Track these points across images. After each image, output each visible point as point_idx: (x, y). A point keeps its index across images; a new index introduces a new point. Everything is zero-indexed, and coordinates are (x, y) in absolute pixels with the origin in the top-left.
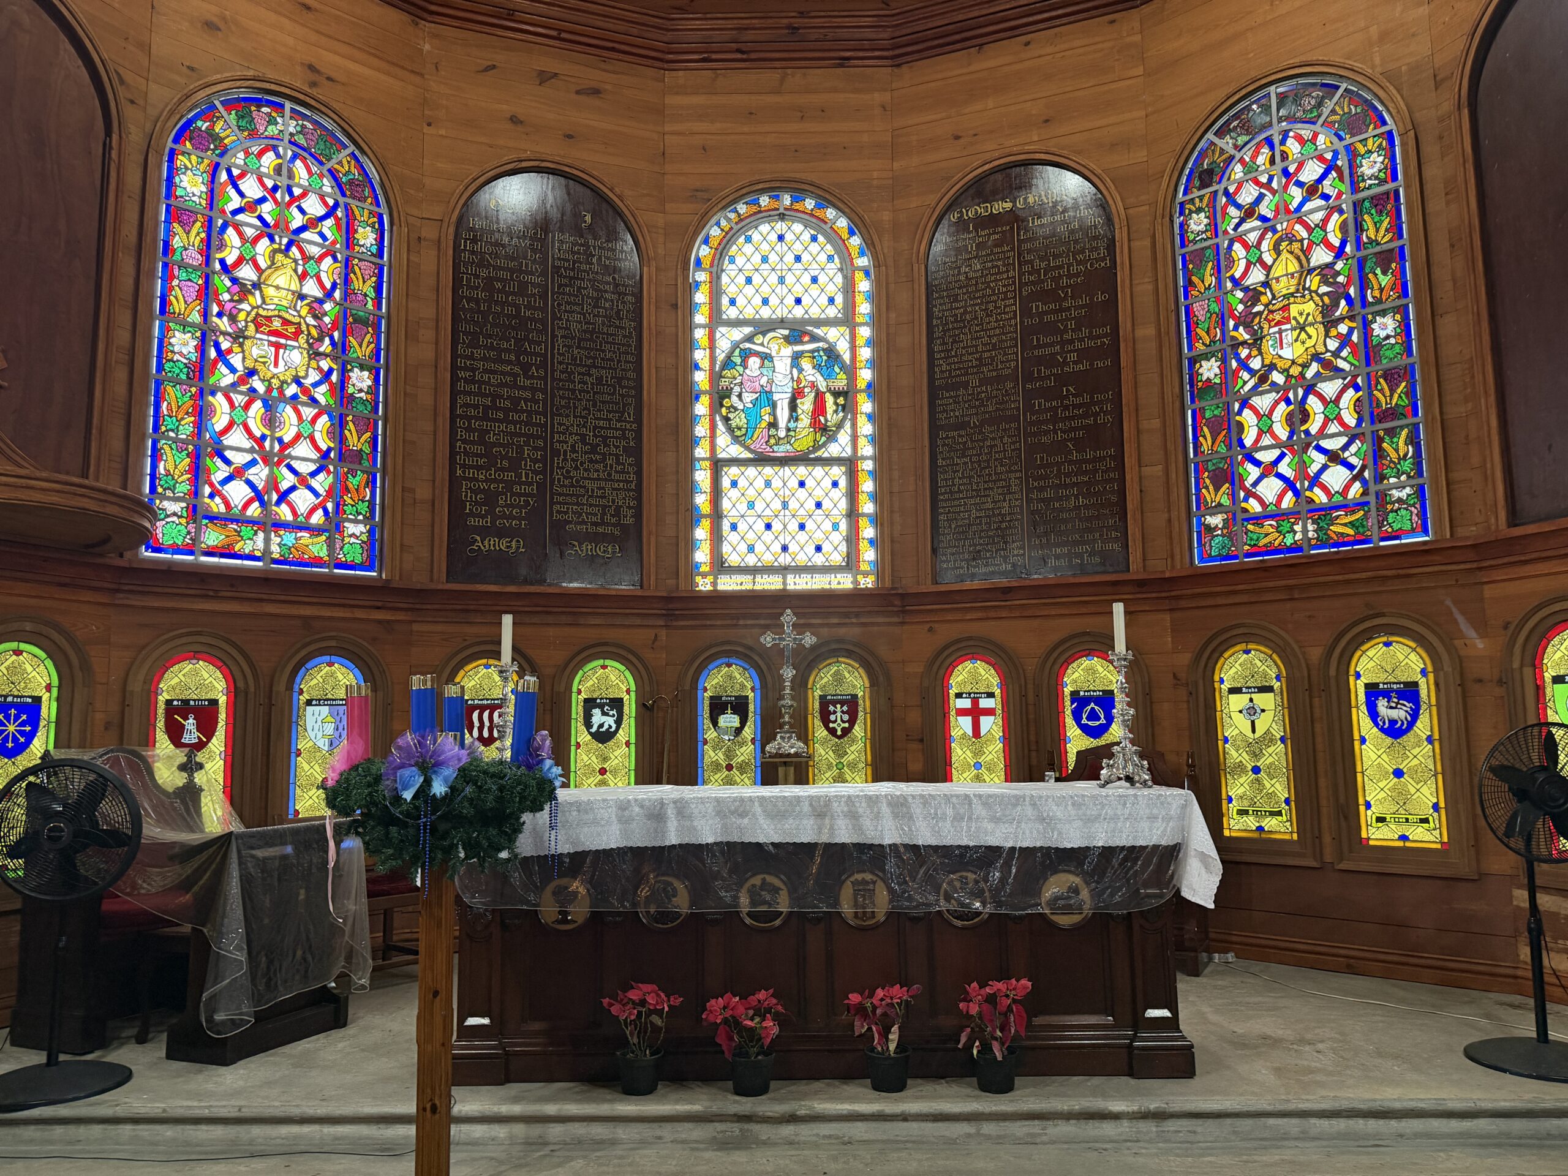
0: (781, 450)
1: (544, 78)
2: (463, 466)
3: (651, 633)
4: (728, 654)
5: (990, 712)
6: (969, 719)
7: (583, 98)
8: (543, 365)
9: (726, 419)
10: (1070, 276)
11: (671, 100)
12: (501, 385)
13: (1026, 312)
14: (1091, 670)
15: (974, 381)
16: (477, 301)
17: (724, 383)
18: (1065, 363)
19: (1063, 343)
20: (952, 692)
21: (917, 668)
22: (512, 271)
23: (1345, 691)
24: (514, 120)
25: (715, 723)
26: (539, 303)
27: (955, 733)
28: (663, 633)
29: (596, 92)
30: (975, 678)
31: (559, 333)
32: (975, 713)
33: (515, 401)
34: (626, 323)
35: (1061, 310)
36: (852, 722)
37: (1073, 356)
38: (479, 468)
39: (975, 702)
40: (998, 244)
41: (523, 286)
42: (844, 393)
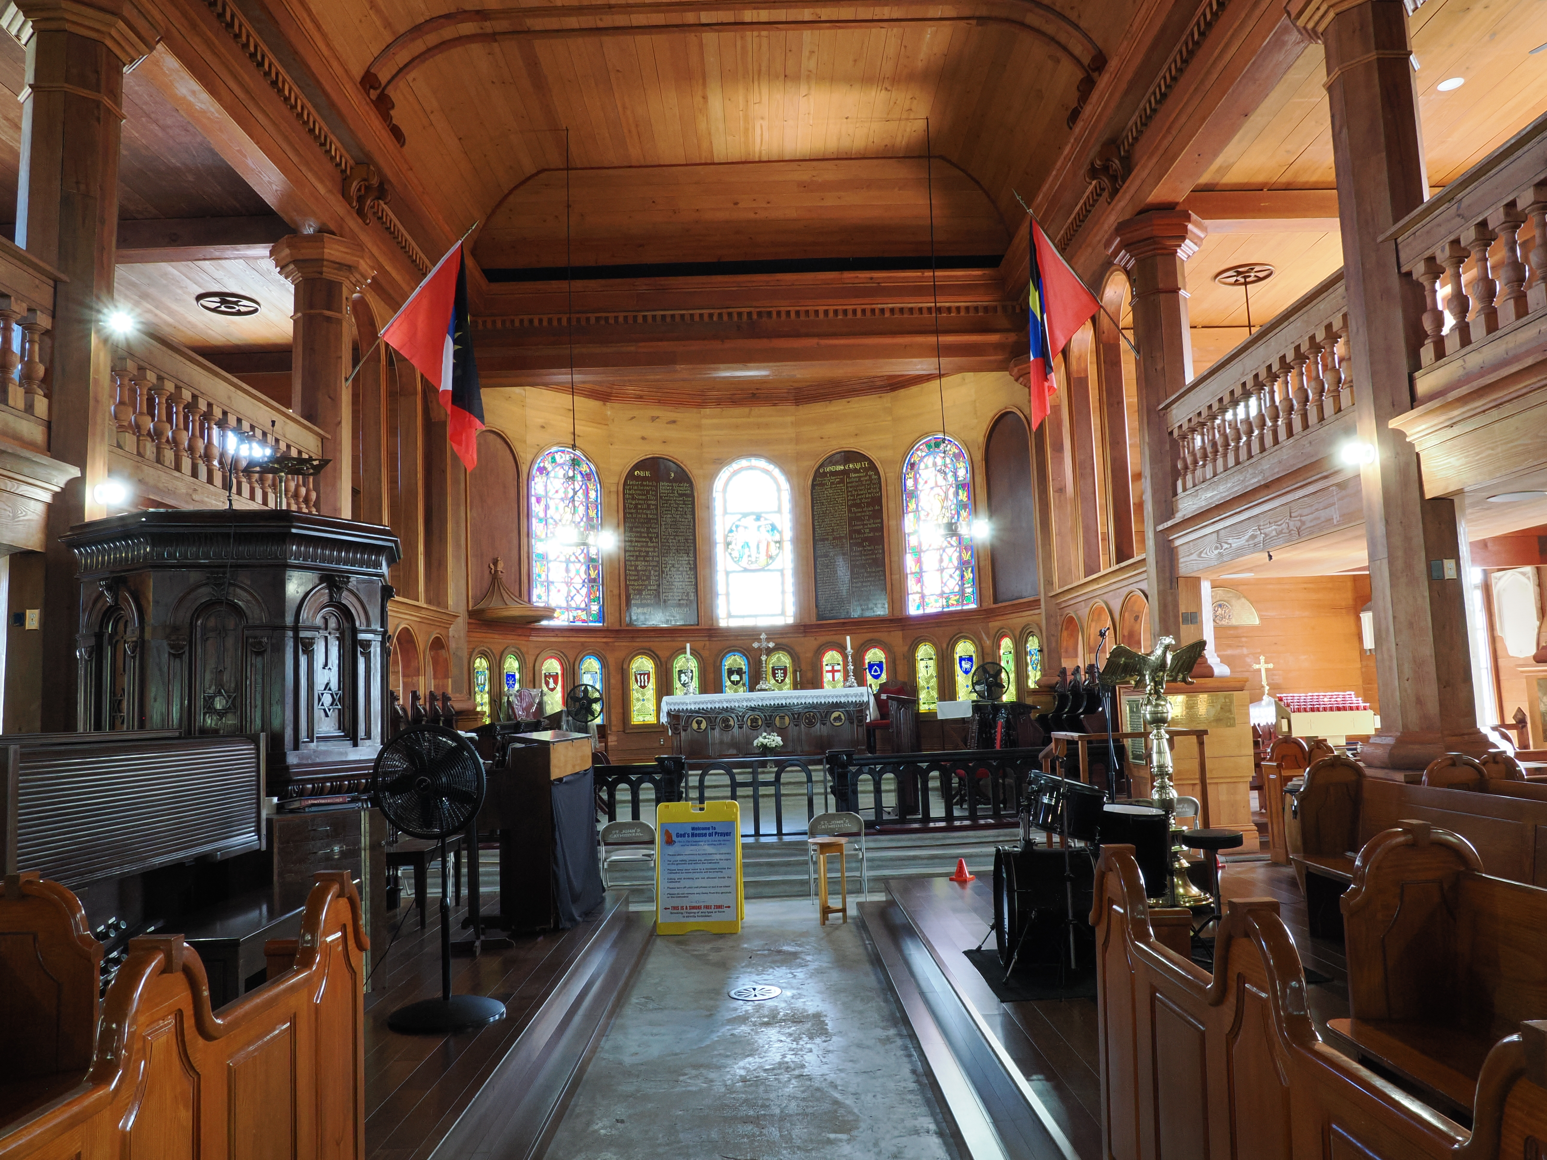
0: (753, 567)
1: (654, 419)
2: (630, 580)
3: (703, 643)
4: (734, 651)
5: (838, 671)
6: (831, 674)
7: (669, 425)
8: (657, 537)
9: (730, 554)
10: (866, 498)
11: (705, 421)
12: (642, 546)
13: (850, 511)
14: (875, 654)
15: (831, 538)
16: (632, 513)
17: (729, 539)
18: (865, 533)
19: (863, 525)
20: (824, 664)
21: (809, 655)
22: (644, 500)
23: (953, 660)
24: (643, 438)
25: (729, 679)
26: (655, 512)
27: (825, 680)
28: (707, 643)
29: (674, 422)
30: (833, 657)
31: (663, 523)
32: (833, 671)
33: (647, 552)
34: (689, 516)
35: (863, 512)
36: (785, 677)
37: (867, 531)
38: (635, 580)
39: (833, 667)
40: (839, 483)
41: (649, 505)
42: (779, 542)
